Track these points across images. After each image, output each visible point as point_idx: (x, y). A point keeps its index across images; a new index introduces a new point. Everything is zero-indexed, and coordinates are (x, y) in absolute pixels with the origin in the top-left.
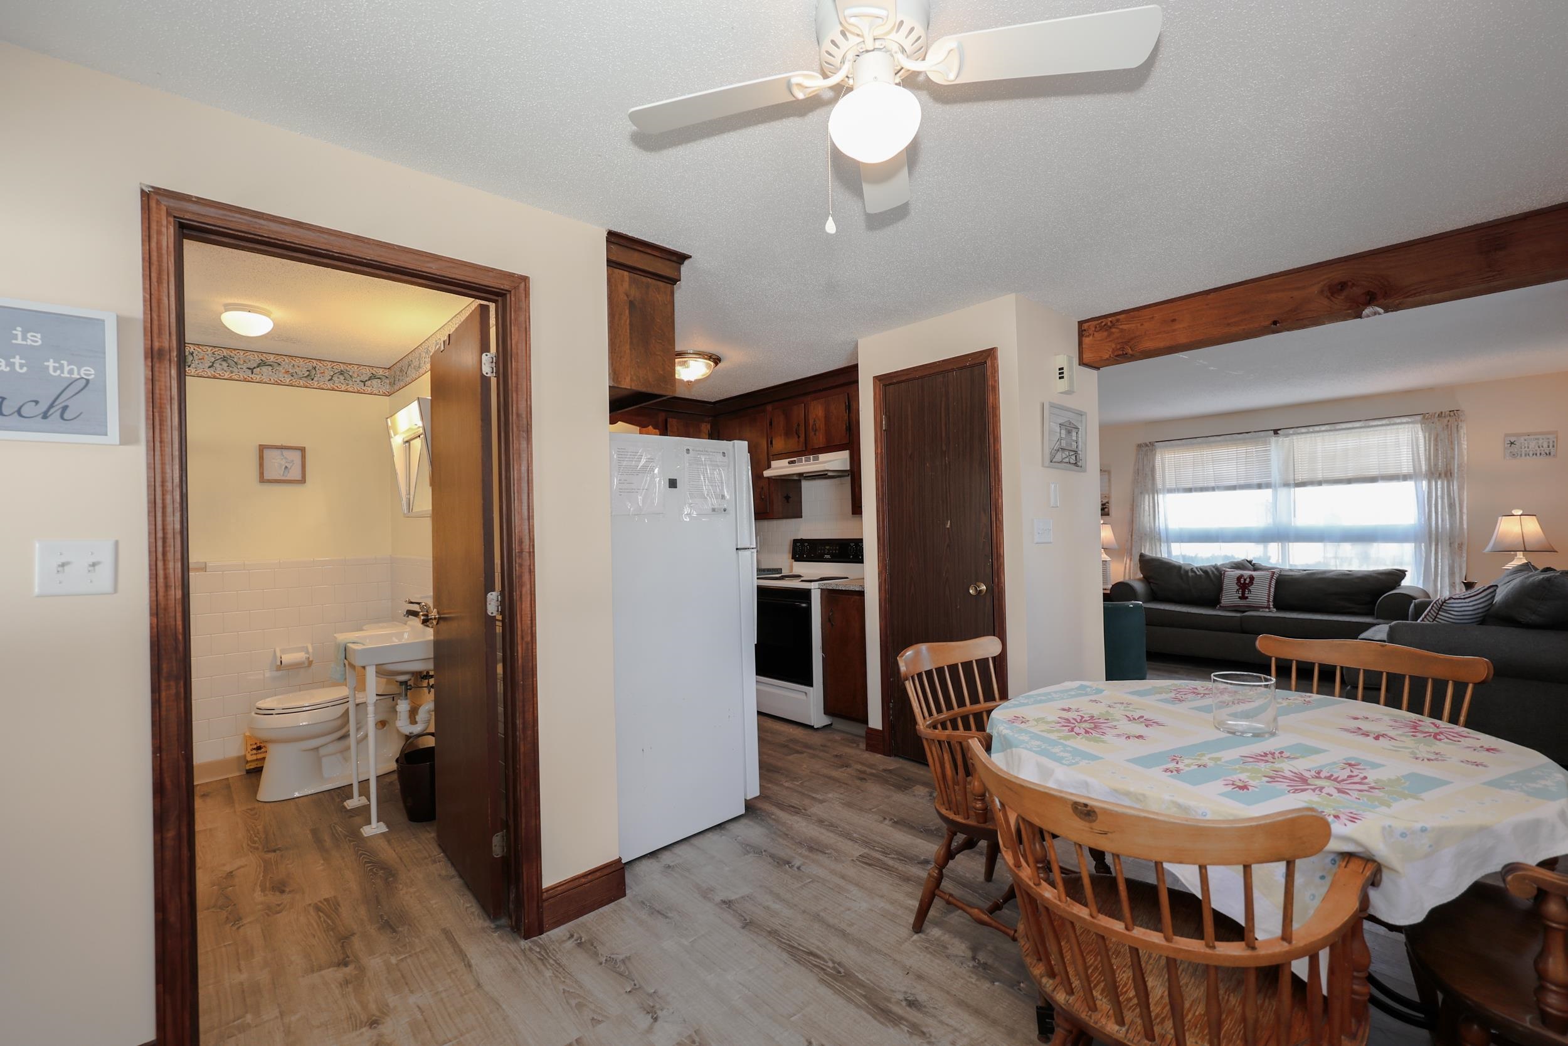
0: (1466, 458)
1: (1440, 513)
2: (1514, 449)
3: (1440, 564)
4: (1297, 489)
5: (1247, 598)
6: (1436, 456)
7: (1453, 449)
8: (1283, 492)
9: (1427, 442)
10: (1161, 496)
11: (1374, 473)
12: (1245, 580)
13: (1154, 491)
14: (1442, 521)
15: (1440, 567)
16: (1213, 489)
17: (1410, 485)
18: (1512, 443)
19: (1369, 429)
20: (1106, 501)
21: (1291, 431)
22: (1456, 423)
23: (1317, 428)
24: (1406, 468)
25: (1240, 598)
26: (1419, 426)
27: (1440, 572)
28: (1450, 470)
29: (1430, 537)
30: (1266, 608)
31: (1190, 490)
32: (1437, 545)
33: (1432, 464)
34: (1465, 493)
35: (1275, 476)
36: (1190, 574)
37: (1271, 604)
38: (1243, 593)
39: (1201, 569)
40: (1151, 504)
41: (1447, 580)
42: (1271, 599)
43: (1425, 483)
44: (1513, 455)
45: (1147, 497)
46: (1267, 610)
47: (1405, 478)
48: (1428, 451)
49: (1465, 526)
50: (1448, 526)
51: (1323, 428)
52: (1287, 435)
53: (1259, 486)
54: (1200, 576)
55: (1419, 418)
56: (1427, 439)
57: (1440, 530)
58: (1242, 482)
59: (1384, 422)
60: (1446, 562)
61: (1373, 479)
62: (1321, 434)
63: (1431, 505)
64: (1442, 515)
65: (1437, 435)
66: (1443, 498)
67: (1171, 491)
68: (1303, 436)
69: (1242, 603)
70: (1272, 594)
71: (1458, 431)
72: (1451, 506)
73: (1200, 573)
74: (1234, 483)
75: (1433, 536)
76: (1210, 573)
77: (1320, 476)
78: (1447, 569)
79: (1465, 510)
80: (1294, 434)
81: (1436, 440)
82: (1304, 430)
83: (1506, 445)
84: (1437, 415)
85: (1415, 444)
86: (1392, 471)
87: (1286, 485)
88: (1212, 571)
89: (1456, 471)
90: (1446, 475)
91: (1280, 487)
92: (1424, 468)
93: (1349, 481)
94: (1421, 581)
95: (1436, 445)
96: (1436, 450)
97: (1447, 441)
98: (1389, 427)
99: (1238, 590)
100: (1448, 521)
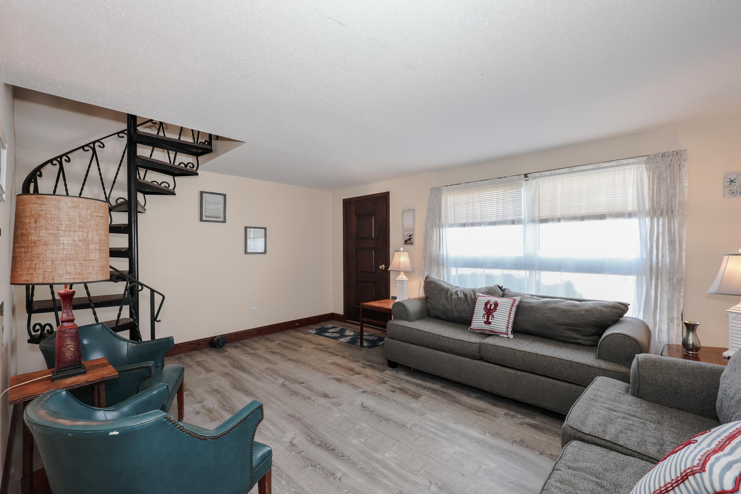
0: (687, 196)
1: (660, 249)
2: (734, 187)
3: (659, 298)
4: (541, 225)
5: (490, 323)
6: (659, 194)
7: (675, 188)
8: (530, 227)
9: (651, 181)
10: (444, 229)
11: (603, 210)
12: (491, 305)
13: (440, 226)
14: (663, 256)
15: (659, 301)
16: (480, 224)
17: (634, 222)
18: (732, 181)
19: (599, 171)
20: (412, 233)
21: (537, 175)
22: (678, 163)
23: (557, 171)
24: (631, 206)
25: (485, 322)
26: (643, 166)
27: (659, 306)
28: (672, 207)
29: (651, 272)
30: (505, 334)
31: (464, 225)
32: (657, 280)
33: (655, 202)
34: (685, 230)
35: (524, 215)
36: (454, 296)
37: (510, 330)
38: (488, 319)
39: (463, 292)
40: (438, 236)
41: (665, 313)
42: (510, 325)
43: (648, 220)
44: (733, 193)
45: (435, 230)
46: (506, 336)
47: (630, 215)
48: (651, 189)
49: (684, 263)
50: (668, 262)
51: (563, 171)
52: (534, 178)
53: (513, 222)
54: (461, 298)
55: (644, 158)
56: (651, 178)
57: (660, 265)
58: (500, 219)
59: (613, 164)
60: (665, 296)
61: (602, 217)
62: (561, 176)
63: (653, 240)
64: (662, 251)
65: (661, 174)
66: (663, 235)
67: (451, 226)
68: (547, 178)
69: (486, 327)
70: (512, 320)
71: (680, 169)
72: (672, 242)
73: (461, 295)
74: (494, 219)
75: (654, 271)
76: (469, 296)
77: (559, 214)
78: (665, 304)
79: (684, 247)
80: (539, 177)
81: (659, 178)
82: (547, 173)
83: (726, 184)
84: (661, 155)
85: (639, 183)
86: (619, 209)
87: (533, 221)
88: (471, 295)
89: (677, 208)
90: (667, 213)
91: (528, 222)
92: (647, 206)
93: (583, 218)
94: (641, 314)
95: (659, 184)
96: (659, 188)
97: (669, 179)
98: (617, 168)
99: (484, 316)
100: (668, 257)
